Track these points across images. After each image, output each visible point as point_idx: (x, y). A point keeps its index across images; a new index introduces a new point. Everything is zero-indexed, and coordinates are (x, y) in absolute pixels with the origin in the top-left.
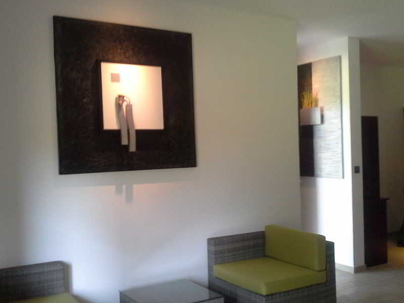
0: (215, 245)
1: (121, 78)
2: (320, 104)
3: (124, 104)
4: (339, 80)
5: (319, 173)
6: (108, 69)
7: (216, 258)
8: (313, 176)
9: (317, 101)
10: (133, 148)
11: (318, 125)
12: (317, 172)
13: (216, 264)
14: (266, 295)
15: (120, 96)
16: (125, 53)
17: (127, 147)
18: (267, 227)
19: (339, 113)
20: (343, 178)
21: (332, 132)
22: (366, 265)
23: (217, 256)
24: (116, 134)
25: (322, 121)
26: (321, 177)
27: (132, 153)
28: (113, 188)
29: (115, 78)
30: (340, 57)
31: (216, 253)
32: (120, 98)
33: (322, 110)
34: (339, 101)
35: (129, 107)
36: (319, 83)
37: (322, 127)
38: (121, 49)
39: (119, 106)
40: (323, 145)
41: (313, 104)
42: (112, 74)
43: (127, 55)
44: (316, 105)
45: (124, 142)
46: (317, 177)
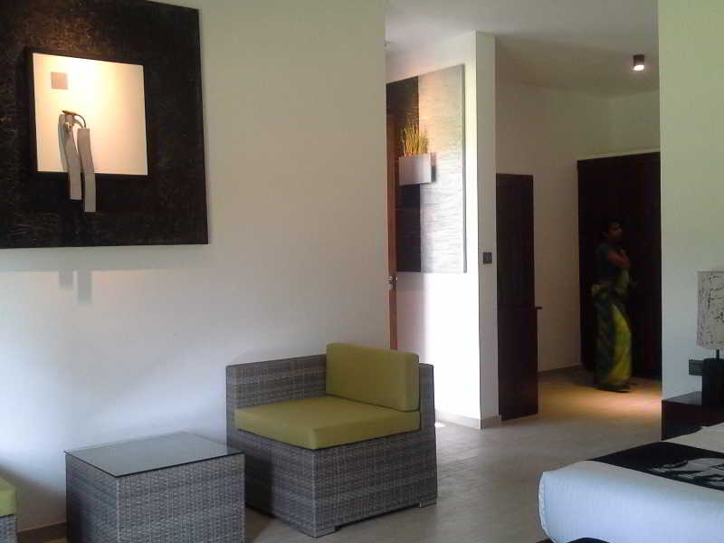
0: (239, 376)
1: (71, 81)
2: (432, 148)
3: (76, 128)
4: (461, 107)
5: (428, 265)
6: (46, 66)
7: (239, 398)
8: (419, 271)
9: (426, 142)
10: (90, 206)
11: (428, 183)
12: (425, 263)
13: (239, 408)
14: (316, 450)
15: (67, 113)
16: (77, 39)
17: (80, 203)
18: (330, 347)
19: (460, 163)
20: (465, 271)
21: (448, 195)
22: (501, 417)
23: (242, 395)
24: (60, 180)
25: (434, 177)
26: (430, 271)
27: (90, 214)
28: (55, 275)
29: (59, 82)
30: (463, 67)
31: (240, 389)
32: (68, 117)
33: (433, 159)
34: (460, 142)
35: (85, 135)
36: (430, 111)
37: (433, 186)
38: (69, 30)
39: (65, 131)
40: (435, 219)
41: (420, 148)
42: (52, 74)
43: (81, 41)
44: (425, 150)
45: (75, 194)
46: (425, 272)
